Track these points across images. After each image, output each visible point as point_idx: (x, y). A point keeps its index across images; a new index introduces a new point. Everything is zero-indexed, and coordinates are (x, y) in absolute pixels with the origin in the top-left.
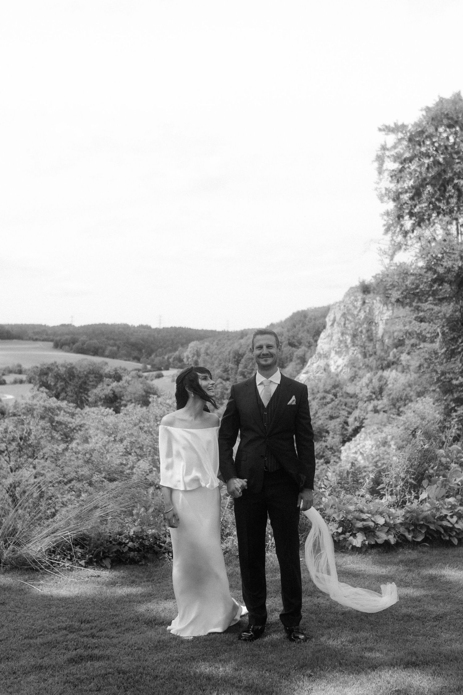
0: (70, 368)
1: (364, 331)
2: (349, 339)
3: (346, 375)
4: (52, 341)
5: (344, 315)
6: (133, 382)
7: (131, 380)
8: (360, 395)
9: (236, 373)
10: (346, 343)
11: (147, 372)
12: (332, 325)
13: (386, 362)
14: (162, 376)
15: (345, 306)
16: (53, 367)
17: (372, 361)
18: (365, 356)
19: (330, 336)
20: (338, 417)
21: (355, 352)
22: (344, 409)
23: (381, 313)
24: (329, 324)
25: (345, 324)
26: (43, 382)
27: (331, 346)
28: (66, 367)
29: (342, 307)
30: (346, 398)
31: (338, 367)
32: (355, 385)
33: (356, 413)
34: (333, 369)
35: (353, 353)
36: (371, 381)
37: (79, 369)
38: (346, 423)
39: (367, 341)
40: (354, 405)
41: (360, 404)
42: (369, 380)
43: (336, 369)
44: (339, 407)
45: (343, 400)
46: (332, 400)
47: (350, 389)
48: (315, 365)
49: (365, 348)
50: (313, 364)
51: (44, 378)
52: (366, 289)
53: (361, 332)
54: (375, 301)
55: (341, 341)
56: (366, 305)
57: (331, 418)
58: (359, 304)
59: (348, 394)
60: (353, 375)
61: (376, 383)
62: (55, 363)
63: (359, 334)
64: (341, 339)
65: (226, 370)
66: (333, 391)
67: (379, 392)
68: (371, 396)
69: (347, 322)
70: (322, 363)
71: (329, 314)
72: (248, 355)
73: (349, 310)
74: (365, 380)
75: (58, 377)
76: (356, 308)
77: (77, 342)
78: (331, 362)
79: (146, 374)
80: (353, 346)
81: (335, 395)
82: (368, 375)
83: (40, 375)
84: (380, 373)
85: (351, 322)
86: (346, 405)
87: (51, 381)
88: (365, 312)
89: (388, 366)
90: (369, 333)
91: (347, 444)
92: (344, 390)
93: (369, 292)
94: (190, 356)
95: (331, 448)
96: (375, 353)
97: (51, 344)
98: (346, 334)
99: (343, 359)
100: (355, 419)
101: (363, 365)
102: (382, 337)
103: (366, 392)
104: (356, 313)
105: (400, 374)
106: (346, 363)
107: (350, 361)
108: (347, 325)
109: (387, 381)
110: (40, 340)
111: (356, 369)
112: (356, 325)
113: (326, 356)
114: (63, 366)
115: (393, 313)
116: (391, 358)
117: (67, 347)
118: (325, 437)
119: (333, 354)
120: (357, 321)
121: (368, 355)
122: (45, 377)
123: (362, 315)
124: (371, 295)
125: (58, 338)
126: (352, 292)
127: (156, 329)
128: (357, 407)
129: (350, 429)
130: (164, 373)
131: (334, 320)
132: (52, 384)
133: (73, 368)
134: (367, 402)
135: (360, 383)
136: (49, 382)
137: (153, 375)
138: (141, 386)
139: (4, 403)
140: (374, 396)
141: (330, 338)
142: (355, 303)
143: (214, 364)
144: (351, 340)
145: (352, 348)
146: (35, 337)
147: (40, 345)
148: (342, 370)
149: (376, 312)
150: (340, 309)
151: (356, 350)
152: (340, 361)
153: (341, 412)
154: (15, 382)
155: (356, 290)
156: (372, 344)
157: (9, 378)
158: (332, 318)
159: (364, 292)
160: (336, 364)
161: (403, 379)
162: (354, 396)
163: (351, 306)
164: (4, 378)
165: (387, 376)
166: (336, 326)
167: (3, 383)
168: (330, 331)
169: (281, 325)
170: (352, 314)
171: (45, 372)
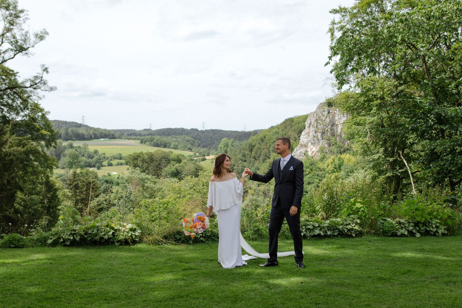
0: (150, 156)
1: (329, 130)
2: (319, 135)
3: (318, 157)
4: (139, 139)
5: (316, 121)
6: (188, 163)
7: (187, 162)
8: (327, 170)
9: (250, 157)
10: (318, 137)
11: (197, 157)
12: (309, 127)
13: (343, 149)
14: (206, 159)
15: (317, 115)
16: (140, 155)
17: (334, 148)
18: (330, 145)
19: (308, 133)
21: (323, 143)
22: (316, 178)
23: (340, 119)
24: (307, 126)
25: (317, 126)
26: (135, 164)
27: (309, 140)
28: (148, 155)
29: (315, 115)
30: (318, 171)
32: (324, 163)
34: (310, 154)
35: (322, 144)
36: (334, 161)
37: (156, 156)
39: (331, 136)
40: (323, 176)
41: (327, 175)
42: (332, 160)
43: (311, 154)
44: (313, 177)
45: (317, 173)
46: (310, 173)
47: (321, 165)
48: (299, 151)
49: (329, 141)
50: (298, 150)
51: (135, 162)
52: (330, 104)
53: (327, 131)
54: (335, 112)
55: (315, 137)
56: (330, 114)
58: (326, 113)
59: (319, 168)
60: (323, 157)
61: (337, 162)
63: (326, 132)
64: (315, 135)
65: (244, 155)
66: (310, 167)
67: (338, 168)
68: (333, 170)
69: (318, 125)
70: (303, 150)
71: (307, 120)
72: (258, 146)
73: (319, 117)
74: (330, 160)
75: (143, 161)
76: (324, 116)
77: (154, 139)
78: (309, 150)
79: (195, 158)
80: (322, 139)
81: (312, 170)
82: (332, 157)
83: (133, 160)
84: (339, 156)
85: (321, 125)
86: (318, 176)
88: (330, 118)
89: (344, 151)
90: (332, 131)
92: (317, 167)
93: (332, 106)
94: (222, 147)
96: (336, 143)
97: (139, 141)
98: (318, 132)
99: (316, 148)
101: (328, 151)
102: (340, 133)
103: (331, 167)
104: (324, 119)
105: (352, 157)
106: (318, 150)
107: (320, 148)
108: (318, 127)
109: (343, 160)
110: (132, 139)
111: (324, 154)
112: (324, 127)
113: (306, 146)
114: (146, 154)
115: (347, 118)
116: (346, 146)
117: (148, 143)
118: (305, 195)
119: (310, 144)
120: (324, 124)
121: (331, 145)
123: (328, 120)
124: (333, 108)
125: (143, 137)
126: (321, 106)
127: (201, 131)
128: (324, 177)
130: (207, 157)
131: (310, 124)
132: (141, 165)
133: (152, 155)
134: (331, 174)
135: (327, 162)
136: (138, 164)
137: (200, 159)
138: (193, 165)
139: (112, 177)
140: (335, 170)
141: (308, 135)
142: (324, 113)
143: (237, 152)
144: (321, 136)
145: (322, 141)
146: (129, 137)
147: (132, 142)
148: (315, 154)
149: (337, 118)
150: (314, 117)
151: (323, 142)
152: (314, 149)
153: (315, 180)
154: (118, 164)
155: (324, 104)
156: (334, 138)
157: (115, 162)
158: (309, 122)
159: (329, 106)
160: (312, 151)
161: (353, 159)
162: (324, 170)
163: (321, 115)
164: (111, 162)
165: (344, 157)
166: (311, 127)
167: (110, 165)
168: (307, 131)
169: (278, 127)
170: (322, 120)
171: (136, 158)
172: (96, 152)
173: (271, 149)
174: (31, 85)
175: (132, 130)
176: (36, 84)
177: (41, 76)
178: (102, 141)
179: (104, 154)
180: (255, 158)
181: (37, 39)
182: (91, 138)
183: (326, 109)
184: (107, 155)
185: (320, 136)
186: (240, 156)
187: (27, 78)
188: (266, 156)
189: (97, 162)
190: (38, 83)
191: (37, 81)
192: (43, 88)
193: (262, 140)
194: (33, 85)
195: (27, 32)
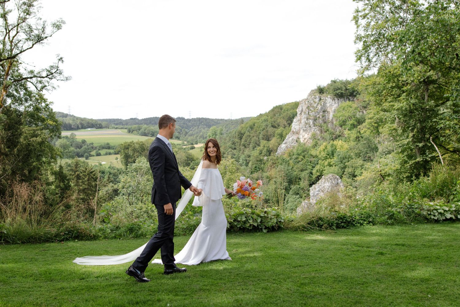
0: (141, 145)
1: (321, 117)
2: (311, 122)
3: (310, 144)
4: (126, 129)
5: (308, 108)
6: (179, 152)
7: (178, 151)
8: (320, 156)
9: (240, 145)
10: (309, 124)
11: (185, 146)
12: (301, 114)
13: (335, 136)
14: (195, 148)
15: (308, 102)
16: (132, 144)
17: (327, 135)
18: (321, 132)
19: (300, 121)
20: (306, 170)
21: (315, 130)
22: (309, 165)
23: (331, 105)
24: (299, 113)
25: (309, 113)
26: (126, 153)
27: (300, 127)
28: (139, 144)
29: (307, 102)
30: (311, 158)
32: (316, 150)
33: (318, 167)
34: (302, 140)
35: (314, 131)
36: (326, 147)
37: (147, 145)
38: (311, 173)
39: (323, 123)
40: (316, 162)
41: (320, 161)
42: (325, 147)
43: (303, 141)
44: (306, 163)
45: (310, 159)
46: (302, 160)
47: (313, 152)
48: (291, 138)
49: (321, 128)
50: (290, 137)
52: (321, 91)
53: (319, 118)
54: (327, 98)
55: (306, 124)
56: (322, 101)
57: (302, 170)
58: (317, 100)
59: (312, 155)
60: (315, 144)
61: (329, 149)
62: (133, 141)
63: (318, 119)
64: (307, 122)
65: (234, 143)
66: (303, 154)
67: (331, 154)
68: (326, 157)
69: (310, 111)
70: (295, 137)
71: (299, 107)
72: (247, 133)
73: (311, 104)
74: (322, 147)
75: (134, 150)
76: (315, 103)
77: (141, 129)
78: (301, 137)
79: (184, 147)
80: (314, 126)
81: (304, 157)
82: (324, 144)
83: (124, 149)
84: (331, 142)
85: (312, 112)
86: (310, 162)
88: (321, 105)
89: (336, 138)
90: (324, 118)
91: (313, 186)
92: (309, 154)
93: (323, 93)
94: (211, 135)
95: (303, 189)
96: (328, 130)
97: (126, 130)
98: (310, 119)
99: (308, 134)
100: (317, 171)
101: (320, 138)
102: (332, 120)
103: (323, 154)
104: (315, 106)
105: (344, 143)
106: (310, 137)
107: (312, 135)
108: (310, 114)
109: (336, 147)
110: (119, 128)
111: (317, 140)
112: (315, 113)
113: (298, 133)
114: (137, 143)
115: (338, 105)
116: (338, 133)
117: (135, 132)
118: (299, 182)
119: (301, 131)
120: (316, 111)
121: (323, 132)
122: (127, 150)
123: (319, 107)
124: (325, 94)
125: (130, 127)
126: (312, 93)
127: (188, 119)
128: (318, 164)
129: (314, 177)
130: (195, 146)
131: (302, 111)
132: (131, 154)
133: (143, 144)
134: (324, 160)
135: (319, 149)
136: (129, 153)
137: (189, 147)
138: (184, 154)
139: (104, 166)
140: (328, 157)
141: (299, 122)
142: (315, 100)
143: (226, 140)
144: (313, 123)
145: (313, 128)
146: (116, 127)
147: (119, 131)
148: (308, 141)
149: (328, 105)
150: (305, 104)
151: (315, 129)
152: (306, 136)
153: (308, 167)
154: (106, 154)
155: (315, 91)
156: (325, 125)
157: (103, 152)
158: (300, 109)
159: (320, 93)
160: (304, 138)
161: (346, 146)
162: (316, 156)
163: (312, 102)
164: (100, 151)
165: (336, 144)
166: (303, 115)
167: (99, 155)
168: (299, 118)
169: (266, 114)
170: (313, 107)
171: (127, 147)
172: (84, 142)
173: (261, 136)
174: (48, 75)
175: (118, 120)
176: (52, 74)
177: (57, 65)
178: (89, 131)
179: (92, 144)
180: (244, 145)
181: (54, 28)
182: (78, 128)
183: (317, 96)
184: (95, 145)
185: (311, 123)
186: (229, 144)
187: (44, 68)
188: (256, 143)
189: (85, 152)
190: (55, 73)
191: (53, 71)
192: (58, 78)
193: (252, 128)
194: (50, 75)
195: (45, 22)
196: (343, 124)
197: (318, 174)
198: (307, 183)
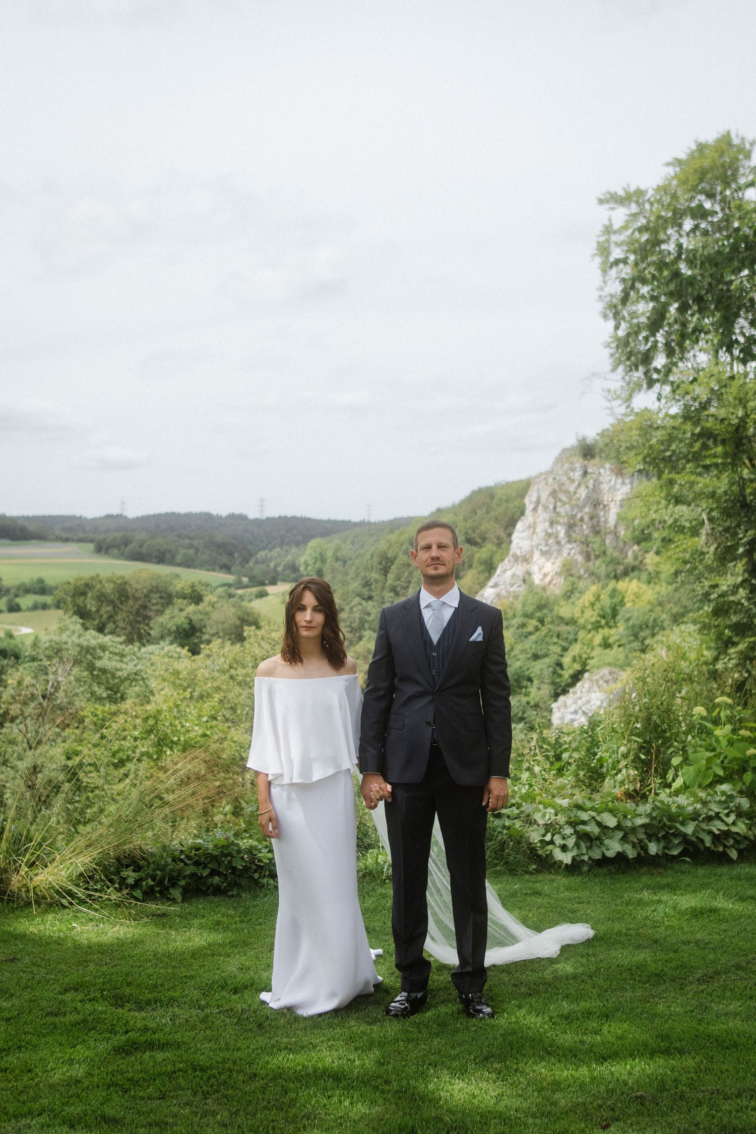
0: (120, 584)
1: (586, 518)
2: (561, 531)
3: (558, 588)
4: (91, 541)
5: (553, 493)
6: (220, 604)
7: (217, 602)
8: (581, 621)
9: (383, 588)
10: (557, 537)
11: (243, 587)
12: (535, 509)
13: (622, 567)
14: (267, 594)
15: (554, 479)
16: (94, 583)
17: (599, 566)
18: (588, 558)
19: (533, 527)
20: (546, 656)
21: (572, 552)
22: (555, 643)
23: (613, 489)
24: (529, 507)
25: (555, 508)
26: (78, 607)
27: (534, 543)
28: (115, 583)
29: (550, 480)
30: (558, 625)
31: (545, 575)
32: (573, 603)
33: (575, 649)
34: (537, 579)
35: (569, 554)
36: (598, 598)
37: (135, 586)
38: (560, 665)
39: (591, 535)
40: (571, 637)
41: (581, 634)
42: (594, 595)
43: (542, 580)
44: (547, 639)
45: (556, 629)
46: (537, 629)
47: (565, 611)
48: (509, 573)
49: (588, 545)
50: (505, 571)
51: (80, 601)
52: (588, 451)
53: (582, 520)
54: (602, 471)
55: (549, 535)
56: (589, 476)
57: (536, 657)
58: (577, 474)
59: (561, 618)
60: (570, 588)
61: (606, 601)
62: (98, 576)
63: (579, 523)
64: (550, 531)
65: (367, 584)
66: (538, 614)
67: (611, 616)
68: (598, 622)
69: (558, 504)
70: (519, 570)
71: (530, 493)
72: (402, 559)
73: (561, 485)
74: (588, 597)
75: (102, 598)
76: (573, 481)
77: (131, 542)
78: (535, 569)
79: (240, 592)
80: (569, 542)
81: (542, 621)
82: (594, 588)
83: (73, 596)
84: (612, 584)
85: (564, 504)
86: (558, 636)
87: (91, 605)
88: (587, 487)
89: (626, 573)
90: (595, 521)
91: (562, 698)
92: (555, 613)
93: (593, 456)
94: (311, 562)
95: (536, 706)
96: (604, 553)
97: (91, 547)
98: (558, 523)
99: (553, 563)
100: (574, 660)
101: (585, 572)
102: (616, 527)
103: (591, 616)
104: (572, 489)
105: (644, 587)
106: (559, 570)
107: (564, 565)
108: (558, 510)
109: (623, 597)
110: (73, 541)
111: (575, 579)
112: (573, 509)
113: (526, 559)
114: (109, 580)
115: (632, 488)
116: (630, 559)
117: (115, 551)
118: (526, 687)
119: (537, 555)
120: (574, 502)
121: (592, 557)
122: (82, 599)
123: (583, 493)
124: (596, 461)
125: (101, 537)
126: (565, 455)
127: (256, 520)
128: (576, 640)
129: (566, 674)
130: (270, 589)
131: (538, 502)
132: (94, 609)
133: (126, 583)
134: (593, 632)
135: (581, 601)
136: (88, 607)
137: (251, 593)
138: (233, 610)
139: (18, 640)
140: (603, 622)
141: (531, 530)
142: (572, 474)
143: (348, 574)
144: (565, 534)
145: (568, 546)
146: (65, 536)
147: (73, 547)
148: (552, 580)
149: (605, 487)
150: (547, 484)
151: (573, 548)
152: (549, 567)
153: (551, 647)
154: (35, 607)
155: (572, 452)
156: (598, 539)
157: (26, 601)
158: (534, 498)
159: (585, 456)
160: (543, 572)
161: (649, 593)
162: (572, 622)
163: (564, 479)
164: (18, 600)
165: (624, 589)
166: (540, 512)
167: (15, 608)
168: (531, 520)
169: (454, 509)
170: (567, 492)
171: (81, 590)
175: (73, 518)
180: (394, 590)
184: (8, 584)
185: (562, 534)
186: (355, 585)
196: (642, 538)
197: (577, 667)
198: (547, 690)
